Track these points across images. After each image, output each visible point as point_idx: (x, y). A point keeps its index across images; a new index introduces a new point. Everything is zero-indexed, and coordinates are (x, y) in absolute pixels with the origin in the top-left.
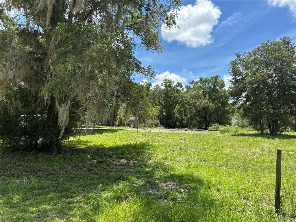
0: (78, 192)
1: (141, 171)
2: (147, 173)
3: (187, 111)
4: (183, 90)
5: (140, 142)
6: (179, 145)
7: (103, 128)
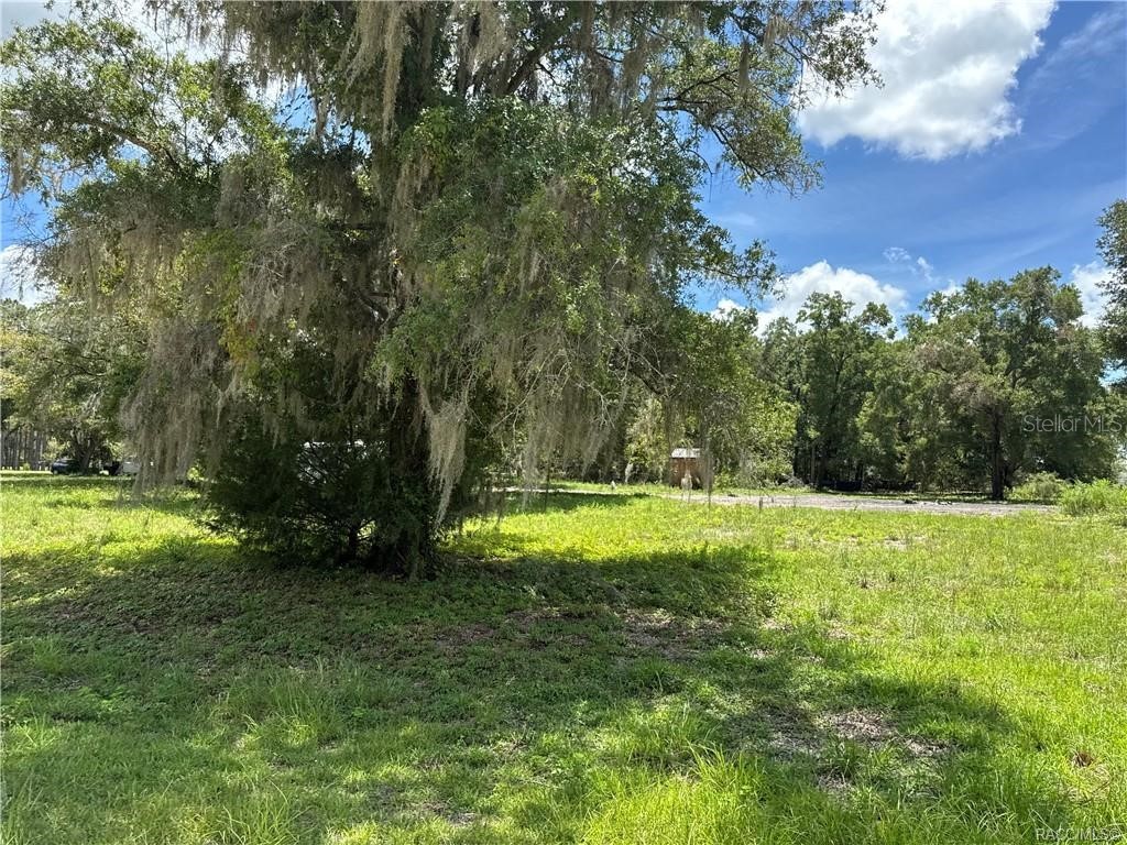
0: (501, 723)
1: (735, 662)
2: (760, 668)
3: (913, 422)
4: (891, 336)
5: (720, 546)
6: (884, 563)
7: (574, 488)
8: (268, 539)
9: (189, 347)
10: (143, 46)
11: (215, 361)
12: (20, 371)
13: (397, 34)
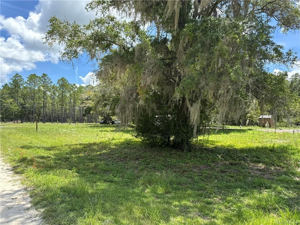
0: (214, 193)
1: (289, 181)
2: (298, 183)
5: (279, 145)
7: (228, 127)
8: (148, 140)
9: (130, 93)
10: (116, 20)
11: (136, 96)
12: (93, 101)
13: (178, 5)
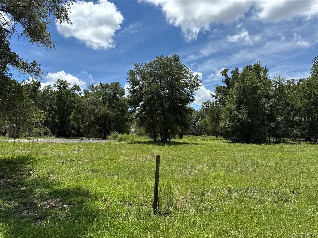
1: (14, 191)
2: (23, 192)
3: (85, 118)
4: (80, 95)
5: (19, 155)
6: (70, 157)
